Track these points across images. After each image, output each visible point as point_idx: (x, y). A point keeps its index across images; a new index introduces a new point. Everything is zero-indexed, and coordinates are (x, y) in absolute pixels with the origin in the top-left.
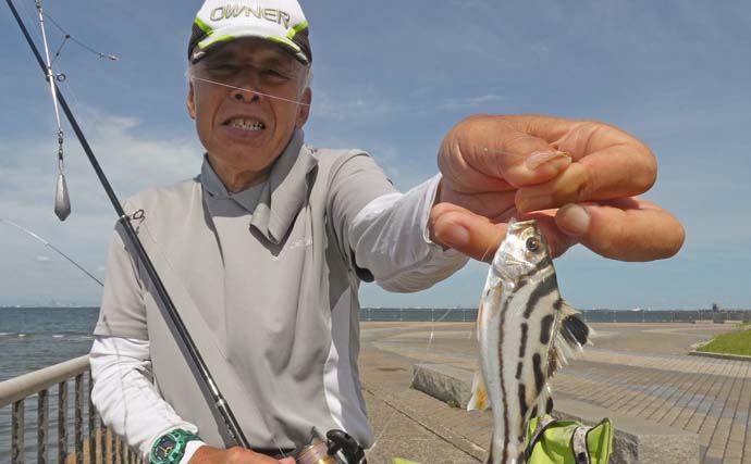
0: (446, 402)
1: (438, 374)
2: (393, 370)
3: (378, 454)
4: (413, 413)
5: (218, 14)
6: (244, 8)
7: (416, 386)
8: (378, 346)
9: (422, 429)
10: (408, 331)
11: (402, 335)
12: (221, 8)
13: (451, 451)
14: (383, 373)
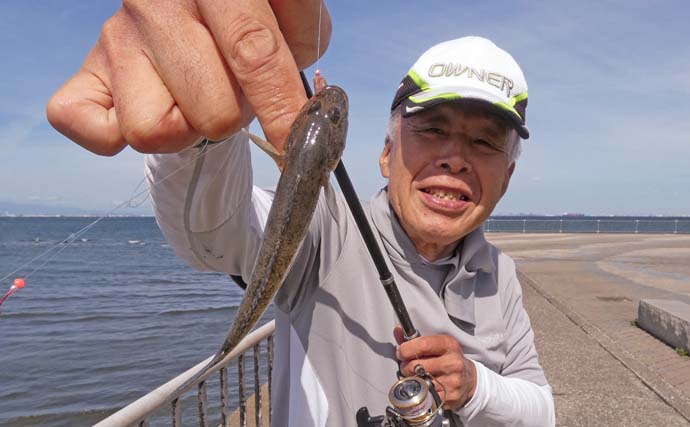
0: (674, 348)
1: (667, 314)
2: (616, 299)
3: (579, 414)
4: (630, 360)
5: (438, 70)
6: (467, 68)
7: (638, 324)
8: (603, 266)
9: (638, 384)
10: (643, 247)
11: (636, 253)
12: (443, 65)
13: (671, 418)
14: (604, 303)
